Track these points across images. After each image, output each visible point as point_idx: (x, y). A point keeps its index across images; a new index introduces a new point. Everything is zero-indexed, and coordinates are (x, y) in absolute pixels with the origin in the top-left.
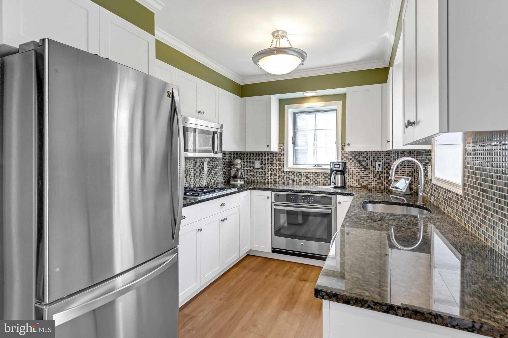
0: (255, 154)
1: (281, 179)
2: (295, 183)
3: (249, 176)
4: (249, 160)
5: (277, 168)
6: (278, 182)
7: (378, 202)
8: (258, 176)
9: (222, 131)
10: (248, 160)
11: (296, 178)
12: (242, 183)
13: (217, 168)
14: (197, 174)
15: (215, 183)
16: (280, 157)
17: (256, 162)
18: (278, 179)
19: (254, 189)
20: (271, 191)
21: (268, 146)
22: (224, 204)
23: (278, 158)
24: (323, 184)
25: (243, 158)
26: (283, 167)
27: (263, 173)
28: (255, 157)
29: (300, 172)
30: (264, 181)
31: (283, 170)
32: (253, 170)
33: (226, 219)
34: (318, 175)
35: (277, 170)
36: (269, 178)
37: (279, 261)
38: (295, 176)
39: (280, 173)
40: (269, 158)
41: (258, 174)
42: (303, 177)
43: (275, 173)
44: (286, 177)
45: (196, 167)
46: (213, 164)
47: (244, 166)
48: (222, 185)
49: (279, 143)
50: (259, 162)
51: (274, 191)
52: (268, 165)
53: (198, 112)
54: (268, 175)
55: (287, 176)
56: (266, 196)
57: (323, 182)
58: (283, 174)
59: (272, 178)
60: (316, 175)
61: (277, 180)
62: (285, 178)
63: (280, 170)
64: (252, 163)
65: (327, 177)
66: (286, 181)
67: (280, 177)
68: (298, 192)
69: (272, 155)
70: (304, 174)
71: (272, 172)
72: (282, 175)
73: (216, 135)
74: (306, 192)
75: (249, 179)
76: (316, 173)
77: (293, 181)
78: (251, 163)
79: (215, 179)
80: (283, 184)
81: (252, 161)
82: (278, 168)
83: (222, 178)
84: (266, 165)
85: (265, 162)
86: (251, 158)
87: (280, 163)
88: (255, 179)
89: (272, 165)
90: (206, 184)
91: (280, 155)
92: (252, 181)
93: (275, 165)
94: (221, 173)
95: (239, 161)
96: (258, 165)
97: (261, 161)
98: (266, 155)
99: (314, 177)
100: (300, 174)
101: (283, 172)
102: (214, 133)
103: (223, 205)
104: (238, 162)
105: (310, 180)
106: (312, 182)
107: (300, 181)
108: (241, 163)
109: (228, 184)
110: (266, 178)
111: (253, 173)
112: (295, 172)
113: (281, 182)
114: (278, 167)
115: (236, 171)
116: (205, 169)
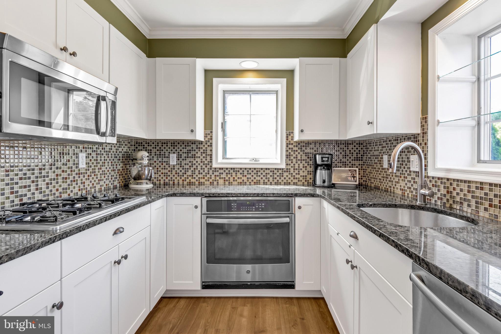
0: (169, 145)
1: (208, 178)
2: (227, 183)
3: (160, 176)
4: (160, 152)
5: (202, 164)
6: (204, 182)
7: (369, 205)
8: (174, 176)
9: (116, 98)
10: (158, 153)
11: (229, 176)
12: (150, 186)
13: (106, 164)
14: (65, 175)
15: (103, 188)
16: (206, 148)
17: (171, 155)
18: (204, 178)
19: (174, 195)
20: (200, 198)
21: (192, 131)
22: (122, 230)
23: (204, 150)
24: (264, 183)
25: (151, 150)
26: (211, 162)
27: (181, 171)
28: (169, 148)
29: (234, 169)
30: (183, 183)
31: (211, 166)
32: (167, 166)
33: (126, 257)
34: (257, 171)
35: (202, 166)
36: (190, 178)
37: (213, 300)
38: (227, 173)
39: (206, 170)
40: (190, 150)
41: (174, 172)
42: (239, 175)
43: (199, 171)
44: (215, 176)
45: (61, 161)
46: (99, 159)
47: (152, 162)
48: (116, 192)
49: (205, 130)
50: (175, 155)
51: (206, 197)
52: (188, 160)
53: (61, 49)
54: (189, 173)
55: (217, 173)
56: (193, 205)
57: (264, 180)
58: (211, 172)
59: (195, 178)
60: (255, 172)
61: (202, 180)
62: (213, 177)
63: (206, 167)
64: (165, 157)
65: (269, 174)
66: (215, 180)
67: (206, 176)
68: (243, 196)
69: (194, 146)
70: (239, 171)
71: (195, 169)
72: (209, 173)
73: (103, 104)
74: (254, 195)
75: (160, 180)
76: (255, 169)
77: (225, 180)
78: (162, 157)
79: (102, 183)
80: (211, 185)
81: (165, 155)
82: (204, 164)
83: (115, 180)
84: (186, 160)
85: (184, 155)
86: (162, 150)
87: (206, 157)
88: (169, 180)
89: (195, 160)
90: (84, 192)
91: (206, 146)
92: (164, 183)
93: (199, 160)
94: (113, 173)
95: (145, 154)
96: (173, 160)
97: (179, 155)
98: (186, 146)
99: (252, 174)
100: (234, 171)
101: (211, 169)
102: (99, 99)
103: (119, 232)
104: (143, 155)
105: (248, 178)
106: (250, 181)
107: (234, 181)
108: (148, 157)
109: (126, 189)
110: (185, 178)
111: (166, 171)
112: (227, 169)
113: (208, 183)
114: (204, 162)
115: (140, 169)
116: (82, 165)
